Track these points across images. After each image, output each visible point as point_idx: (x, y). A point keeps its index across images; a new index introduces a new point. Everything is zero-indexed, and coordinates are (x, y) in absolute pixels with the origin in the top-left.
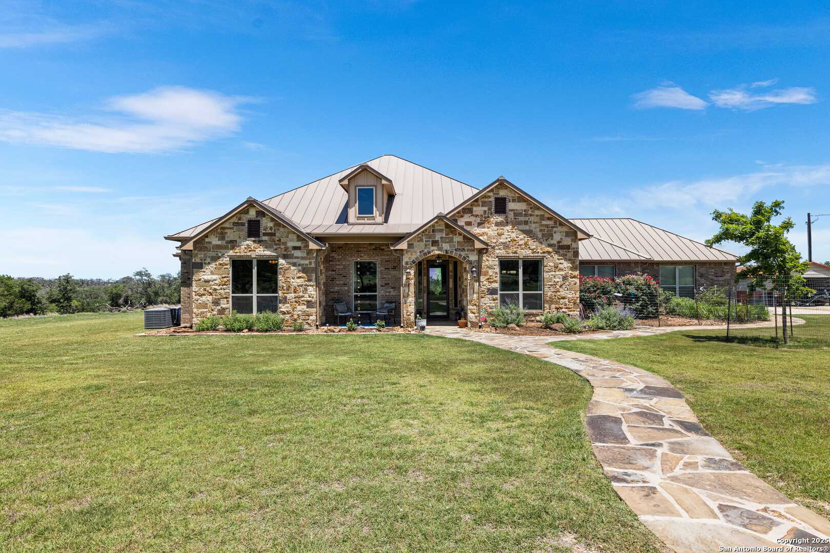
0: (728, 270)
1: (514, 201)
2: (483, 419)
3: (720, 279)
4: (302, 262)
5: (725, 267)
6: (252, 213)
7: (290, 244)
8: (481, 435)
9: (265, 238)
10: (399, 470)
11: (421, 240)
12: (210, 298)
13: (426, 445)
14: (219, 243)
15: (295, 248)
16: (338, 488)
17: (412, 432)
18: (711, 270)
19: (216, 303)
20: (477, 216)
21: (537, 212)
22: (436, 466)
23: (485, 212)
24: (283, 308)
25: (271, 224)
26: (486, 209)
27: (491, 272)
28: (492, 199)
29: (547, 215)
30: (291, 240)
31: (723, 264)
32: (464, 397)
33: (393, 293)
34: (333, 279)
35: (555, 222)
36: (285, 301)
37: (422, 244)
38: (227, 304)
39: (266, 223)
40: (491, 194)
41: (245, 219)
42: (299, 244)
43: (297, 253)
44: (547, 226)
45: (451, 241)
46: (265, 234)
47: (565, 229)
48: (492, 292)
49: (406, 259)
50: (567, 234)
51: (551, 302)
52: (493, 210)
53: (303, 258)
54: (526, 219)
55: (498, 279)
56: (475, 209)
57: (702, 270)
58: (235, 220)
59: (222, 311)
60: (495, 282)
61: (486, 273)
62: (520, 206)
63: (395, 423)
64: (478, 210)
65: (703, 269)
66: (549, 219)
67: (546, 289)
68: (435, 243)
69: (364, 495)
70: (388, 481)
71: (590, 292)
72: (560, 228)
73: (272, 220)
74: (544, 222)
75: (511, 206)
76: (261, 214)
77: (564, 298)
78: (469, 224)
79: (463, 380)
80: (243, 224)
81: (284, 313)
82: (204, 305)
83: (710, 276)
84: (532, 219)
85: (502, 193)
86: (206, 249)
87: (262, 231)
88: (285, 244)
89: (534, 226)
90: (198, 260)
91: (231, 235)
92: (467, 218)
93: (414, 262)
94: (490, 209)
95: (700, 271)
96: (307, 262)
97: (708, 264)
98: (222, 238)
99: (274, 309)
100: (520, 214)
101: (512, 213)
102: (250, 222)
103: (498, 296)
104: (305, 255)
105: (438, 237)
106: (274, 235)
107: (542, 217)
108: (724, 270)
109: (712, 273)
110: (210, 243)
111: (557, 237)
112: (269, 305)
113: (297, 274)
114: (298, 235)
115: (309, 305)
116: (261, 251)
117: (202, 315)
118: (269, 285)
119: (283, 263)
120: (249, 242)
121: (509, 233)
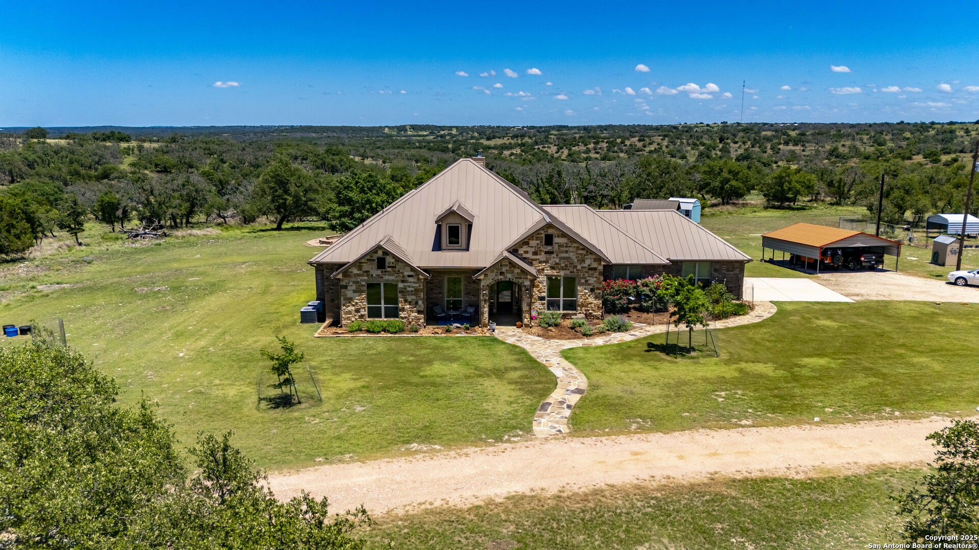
1: (558, 236)
2: (511, 403)
3: (731, 273)
4: (414, 285)
6: (380, 253)
7: (406, 274)
8: (509, 409)
9: (389, 269)
10: (487, 418)
11: (493, 272)
12: (353, 308)
13: (493, 412)
14: (358, 272)
15: (409, 276)
16: (474, 422)
17: (490, 408)
18: (724, 266)
19: (357, 311)
20: (532, 247)
21: (575, 245)
22: (495, 417)
23: (538, 244)
24: (402, 314)
25: (393, 260)
26: (538, 242)
27: (541, 286)
28: (543, 236)
29: (581, 247)
30: (407, 271)
31: (734, 262)
32: (507, 392)
33: (473, 299)
34: (432, 289)
35: (587, 252)
36: (403, 310)
37: (494, 274)
38: (364, 312)
39: (389, 260)
40: (542, 232)
41: (375, 257)
42: (412, 273)
43: (411, 279)
44: (581, 254)
45: (512, 272)
46: (389, 267)
47: (594, 257)
48: (542, 299)
49: (482, 283)
50: (595, 260)
51: (582, 306)
52: (544, 243)
53: (414, 283)
54: (567, 249)
55: (546, 290)
56: (531, 242)
57: (717, 266)
58: (368, 257)
59: (362, 316)
60: (544, 292)
61: (538, 286)
62: (563, 241)
63: (484, 404)
64: (533, 243)
66: (582, 249)
67: (579, 297)
68: (502, 273)
69: (479, 423)
70: (485, 420)
71: (614, 296)
72: (590, 256)
73: (393, 258)
74: (579, 252)
75: (556, 240)
76: (386, 253)
77: (591, 303)
78: (526, 252)
79: (510, 383)
80: (374, 260)
81: (403, 318)
82: (349, 312)
83: (722, 271)
84: (571, 249)
85: (550, 231)
86: (349, 276)
87: (387, 265)
88: (402, 273)
89: (572, 254)
90: (344, 284)
91: (366, 267)
92: (525, 248)
93: (488, 286)
94: (541, 242)
95: (714, 267)
96: (417, 285)
97: (721, 262)
98: (360, 269)
99: (397, 316)
100: (562, 246)
101: (557, 245)
102: (378, 259)
103: (546, 302)
104: (416, 280)
105: (504, 270)
106: (395, 267)
107: (578, 248)
108: (735, 266)
109: (725, 269)
110: (352, 272)
111: (588, 262)
112: (393, 313)
113: (411, 293)
114: (413, 269)
115: (419, 312)
116: (386, 277)
117: (348, 319)
118: (392, 300)
119: (401, 285)
120: (379, 272)
121: (554, 259)
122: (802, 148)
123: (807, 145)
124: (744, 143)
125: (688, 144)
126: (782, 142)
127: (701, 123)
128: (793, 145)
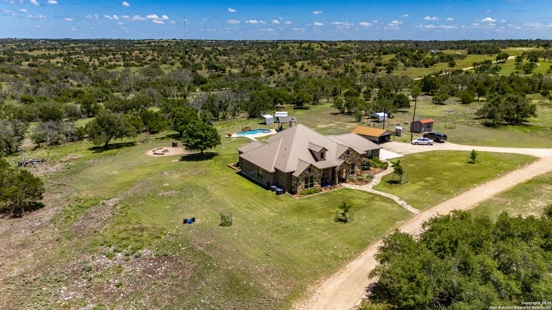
6: (310, 166)
7: (317, 171)
14: (303, 174)
19: (302, 187)
20: (344, 156)
23: (345, 154)
24: (315, 186)
28: (347, 151)
35: (358, 155)
36: (315, 184)
38: (304, 187)
39: (312, 168)
45: (345, 166)
46: (312, 170)
50: (360, 157)
51: (356, 172)
52: (347, 154)
53: (319, 174)
54: (353, 155)
57: (373, 151)
59: (303, 189)
62: (352, 152)
67: (355, 169)
68: (342, 167)
74: (356, 155)
76: (312, 166)
77: (358, 171)
78: (342, 158)
82: (300, 188)
85: (349, 150)
86: (300, 176)
88: (315, 171)
90: (299, 179)
91: (305, 172)
92: (342, 156)
101: (350, 154)
102: (309, 168)
105: (343, 165)
110: (301, 174)
112: (312, 186)
113: (317, 178)
114: (318, 169)
115: (319, 184)
116: (311, 174)
117: (299, 191)
118: (312, 181)
119: (315, 176)
120: (309, 173)
121: (349, 159)
122: (228, 58)
123: (230, 56)
124: (199, 55)
125: (169, 56)
126: (218, 54)
127: (161, 39)
128: (224, 56)
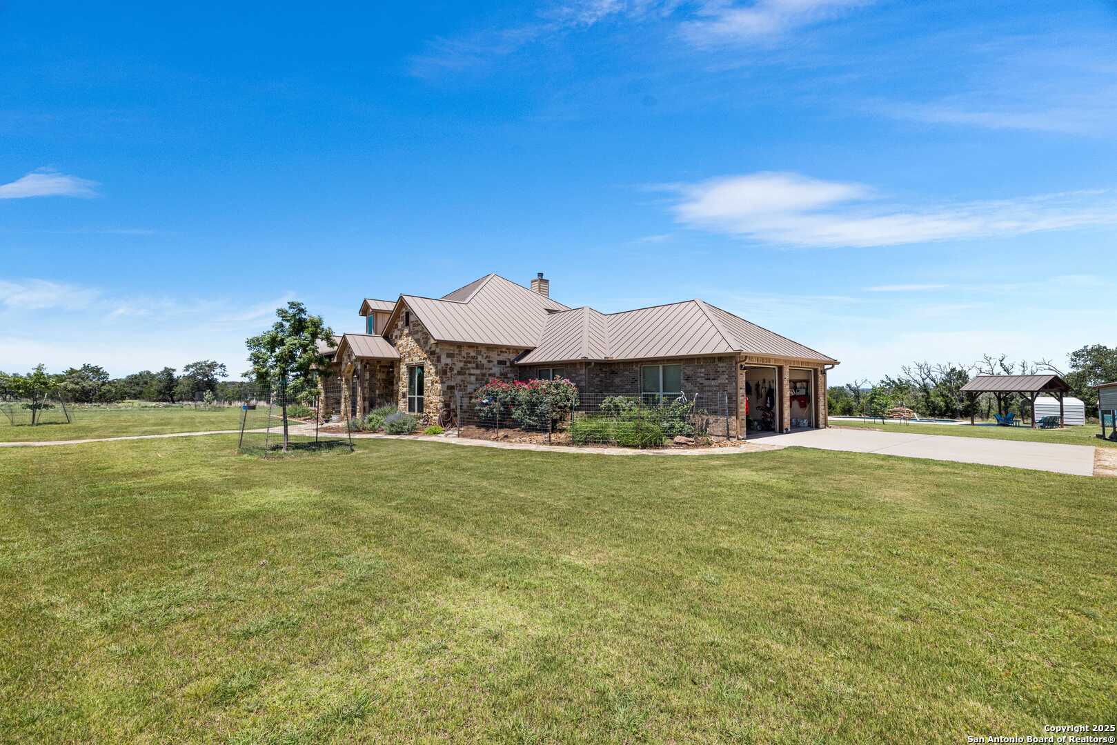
0: (724, 369)
3: (713, 383)
5: (720, 365)
18: (699, 371)
20: (399, 330)
23: (402, 325)
27: (403, 378)
28: (404, 314)
31: (716, 360)
40: (404, 310)
48: (404, 395)
51: (426, 406)
52: (405, 323)
54: (417, 328)
56: (399, 323)
57: (689, 370)
60: (405, 386)
62: (415, 318)
65: (691, 368)
67: (425, 393)
75: (411, 318)
77: (432, 403)
78: (396, 337)
83: (698, 379)
89: (420, 334)
92: (396, 332)
95: (685, 371)
97: (696, 361)
100: (415, 325)
101: (412, 325)
103: (407, 400)
108: (719, 369)
109: (702, 375)
121: (411, 342)
